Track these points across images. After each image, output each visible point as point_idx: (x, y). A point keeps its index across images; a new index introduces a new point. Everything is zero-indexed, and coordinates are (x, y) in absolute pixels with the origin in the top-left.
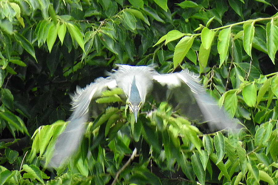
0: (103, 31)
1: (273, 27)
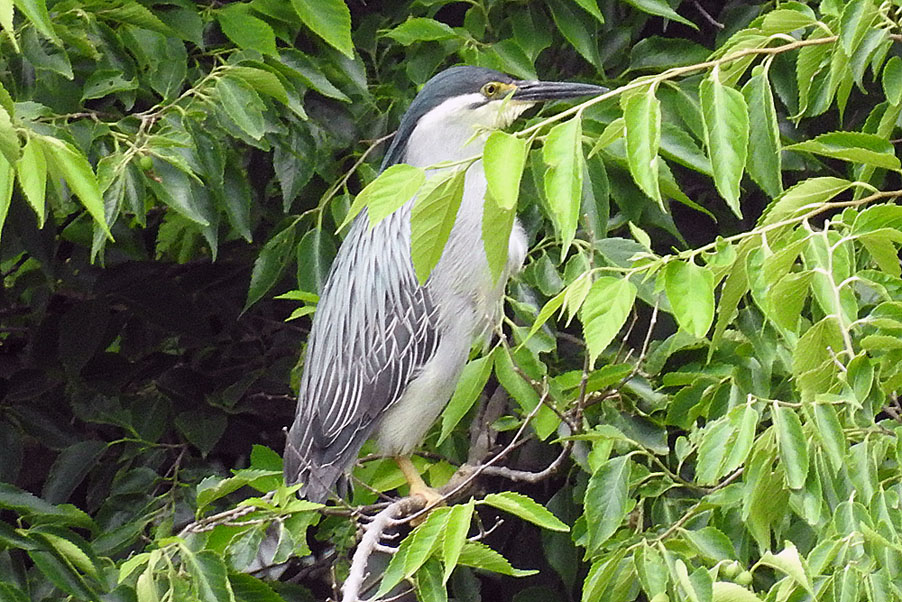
0: (155, 151)
1: (722, 94)
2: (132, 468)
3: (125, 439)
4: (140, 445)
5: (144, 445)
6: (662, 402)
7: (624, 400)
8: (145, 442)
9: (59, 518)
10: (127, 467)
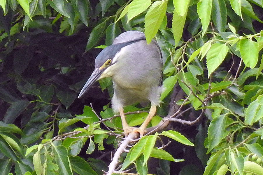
2: (39, 111)
3: (37, 100)
4: (42, 103)
5: (44, 103)
6: (243, 96)
7: (228, 95)
8: (45, 102)
9: (9, 129)
10: (37, 111)
